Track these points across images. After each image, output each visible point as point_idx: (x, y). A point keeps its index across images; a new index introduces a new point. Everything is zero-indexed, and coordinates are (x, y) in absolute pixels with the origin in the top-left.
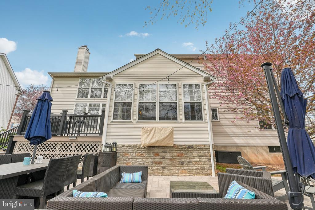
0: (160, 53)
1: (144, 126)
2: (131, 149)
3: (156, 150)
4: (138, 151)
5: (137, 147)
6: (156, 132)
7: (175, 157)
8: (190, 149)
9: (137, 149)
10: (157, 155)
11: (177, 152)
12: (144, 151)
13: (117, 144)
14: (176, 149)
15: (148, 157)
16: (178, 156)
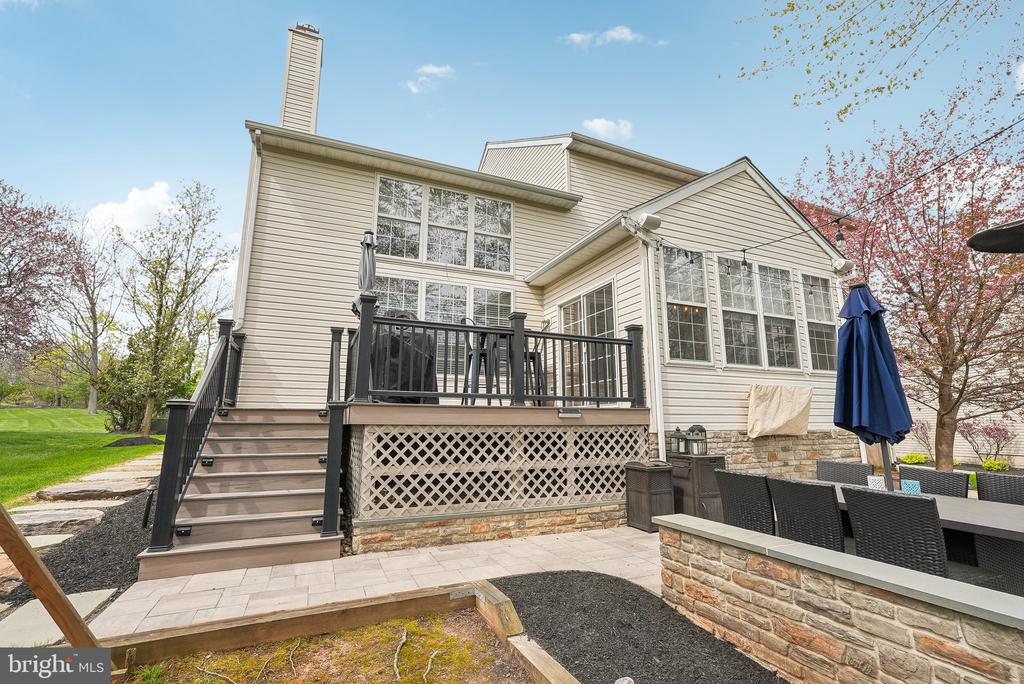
0: (750, 170)
1: (760, 382)
2: (721, 445)
3: (772, 446)
4: (736, 451)
5: (733, 440)
6: (783, 398)
7: (804, 462)
8: (826, 441)
9: (733, 445)
10: (773, 457)
11: (806, 448)
12: (747, 450)
13: (705, 431)
14: (805, 442)
15: (758, 465)
16: (808, 459)
